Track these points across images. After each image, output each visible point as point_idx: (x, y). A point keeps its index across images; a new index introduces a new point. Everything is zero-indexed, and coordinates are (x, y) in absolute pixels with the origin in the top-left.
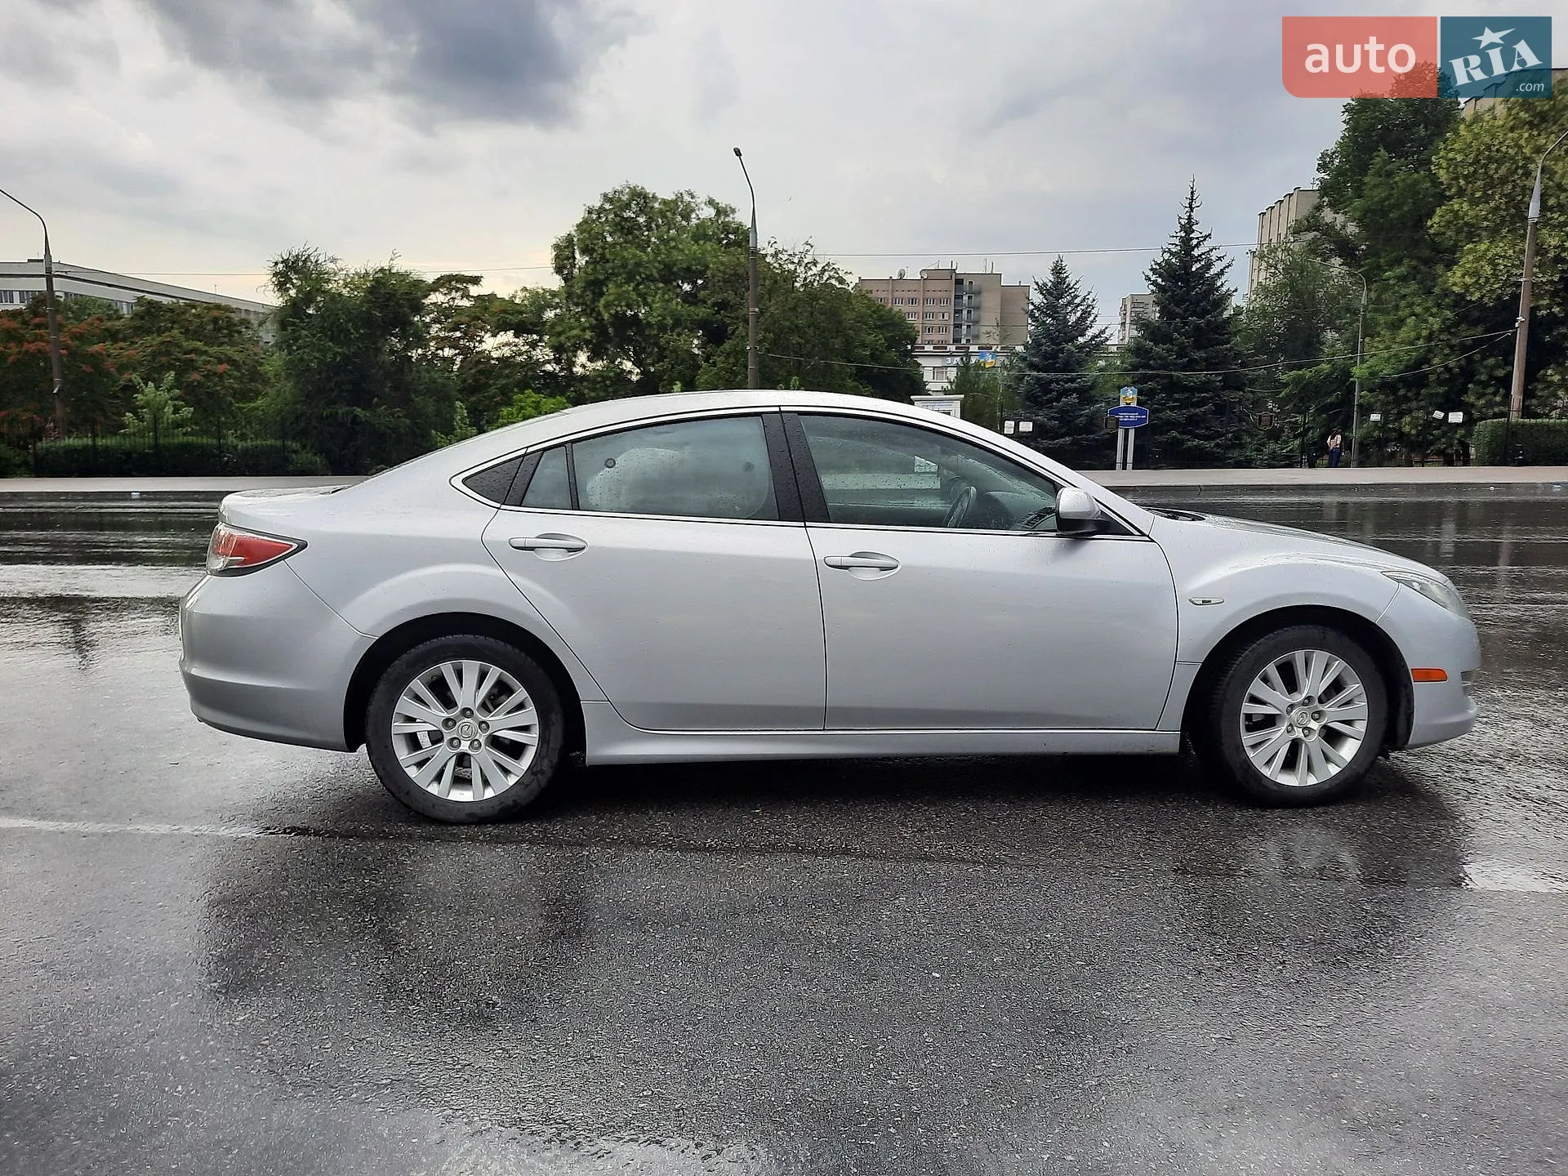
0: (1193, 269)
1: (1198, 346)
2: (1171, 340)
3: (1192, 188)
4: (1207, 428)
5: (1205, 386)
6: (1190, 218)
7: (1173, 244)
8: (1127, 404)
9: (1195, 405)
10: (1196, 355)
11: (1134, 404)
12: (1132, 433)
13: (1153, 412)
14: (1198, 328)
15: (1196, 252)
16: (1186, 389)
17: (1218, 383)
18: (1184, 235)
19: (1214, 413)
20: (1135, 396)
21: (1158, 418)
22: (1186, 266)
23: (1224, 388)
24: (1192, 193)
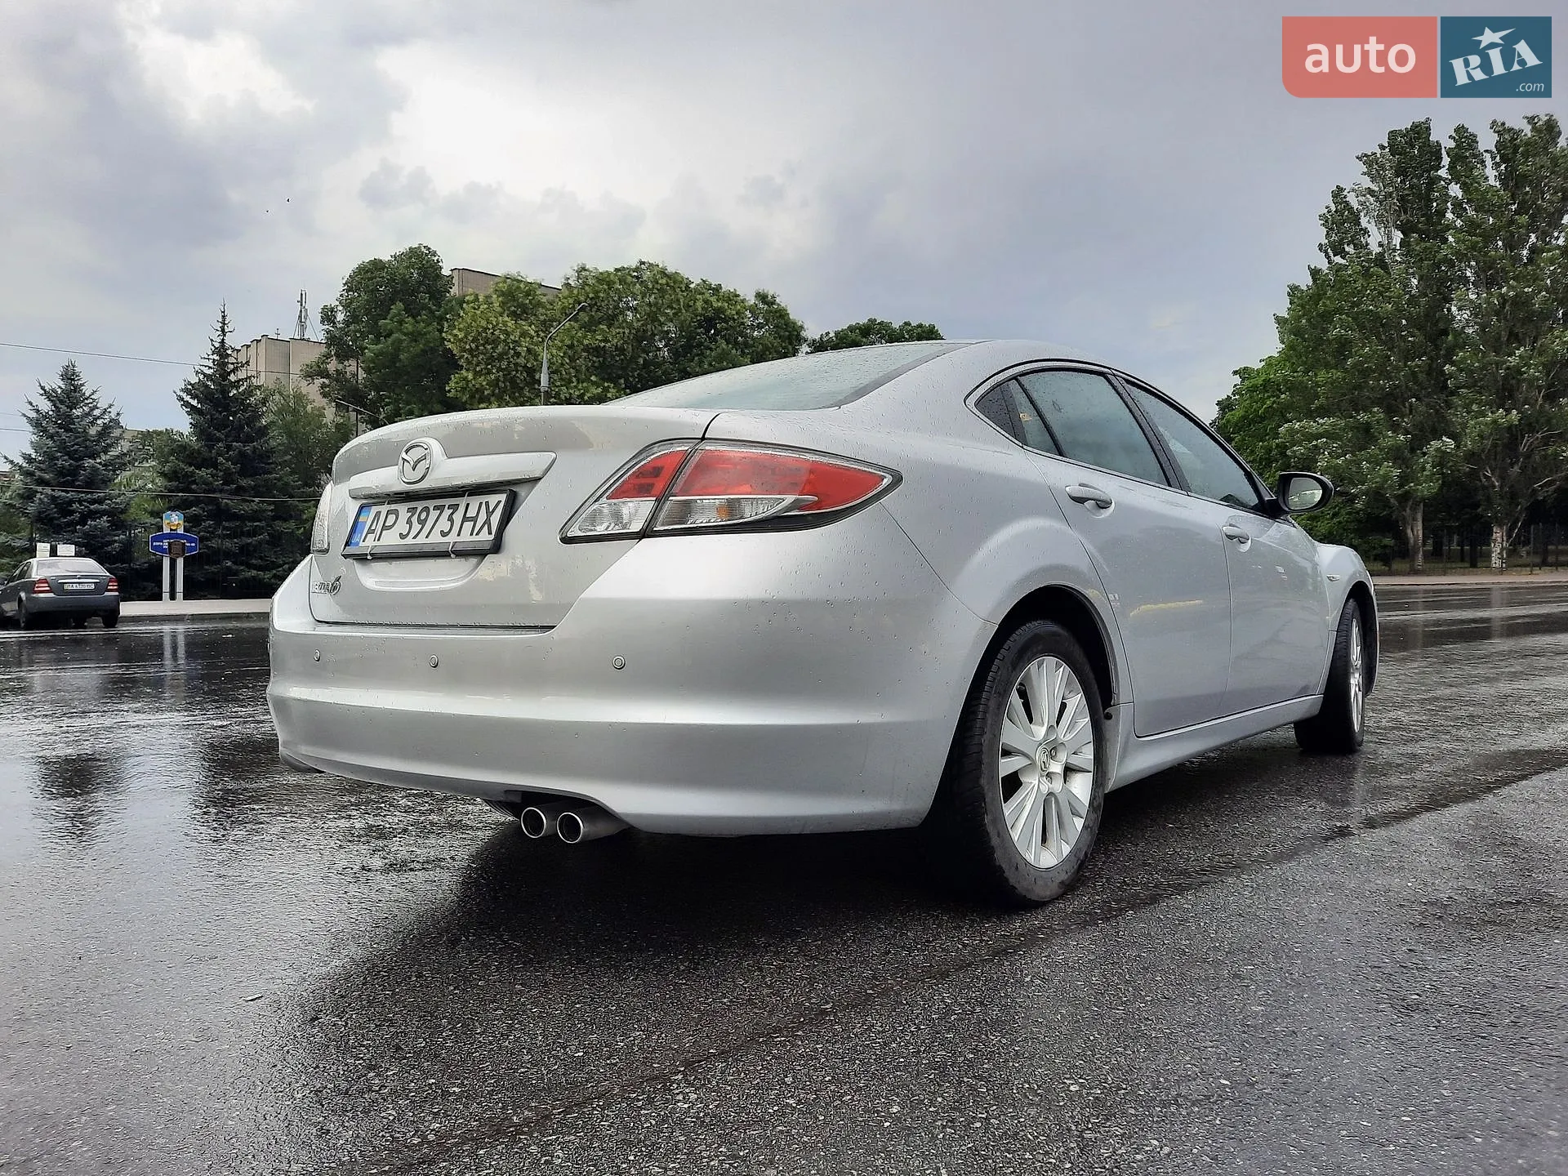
0: (231, 394)
1: (243, 473)
2: (214, 464)
3: (224, 312)
4: (261, 558)
5: (255, 516)
6: (223, 342)
7: (206, 366)
8: (171, 530)
9: (250, 534)
10: (244, 482)
11: (181, 531)
12: (180, 562)
13: (202, 539)
14: (242, 454)
15: (232, 378)
16: (235, 517)
17: (270, 513)
18: (217, 358)
19: (268, 543)
20: (181, 522)
21: (208, 547)
22: (224, 391)
23: (274, 518)
24: (223, 317)
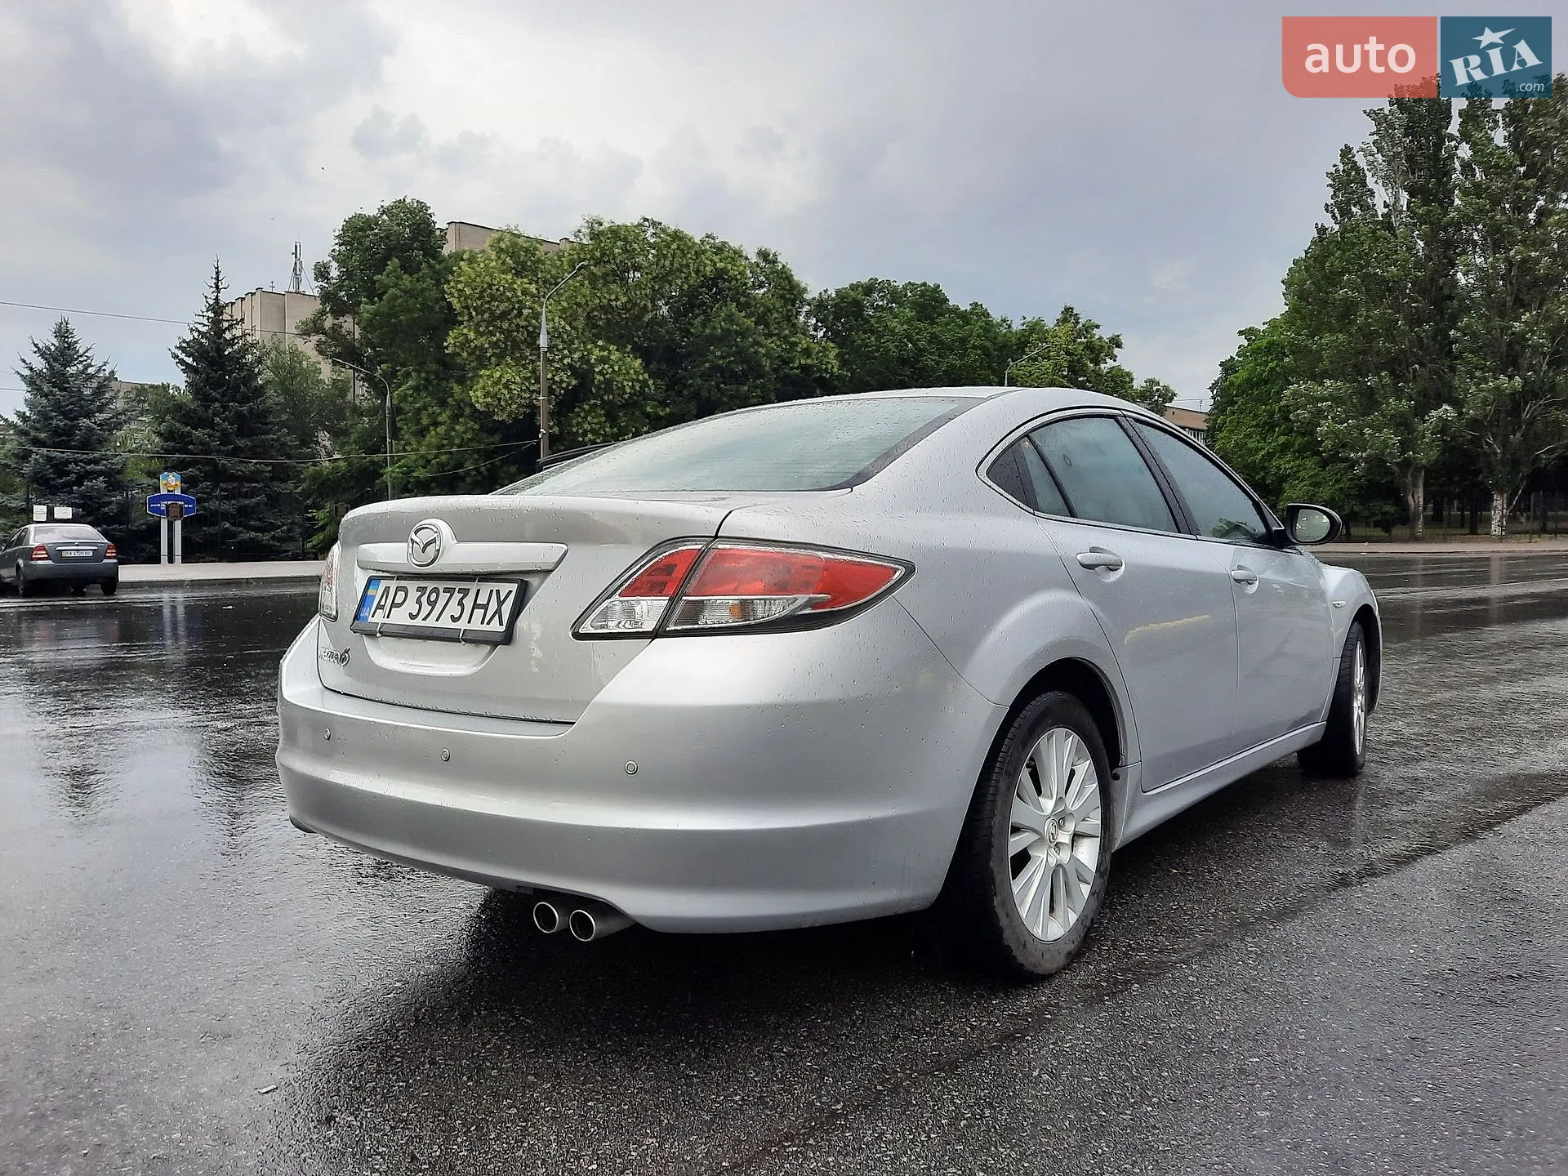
0: (226, 353)
1: (240, 433)
2: (211, 425)
3: (217, 268)
4: (260, 520)
5: (253, 477)
6: (217, 298)
7: (200, 324)
8: (169, 491)
9: (247, 496)
10: (241, 443)
11: (178, 492)
12: (178, 525)
13: (199, 501)
14: (239, 415)
15: (228, 336)
16: (233, 478)
17: (267, 474)
18: (212, 315)
19: (266, 504)
20: (178, 483)
21: (205, 509)
22: (219, 350)
23: (272, 479)
24: (217, 273)
